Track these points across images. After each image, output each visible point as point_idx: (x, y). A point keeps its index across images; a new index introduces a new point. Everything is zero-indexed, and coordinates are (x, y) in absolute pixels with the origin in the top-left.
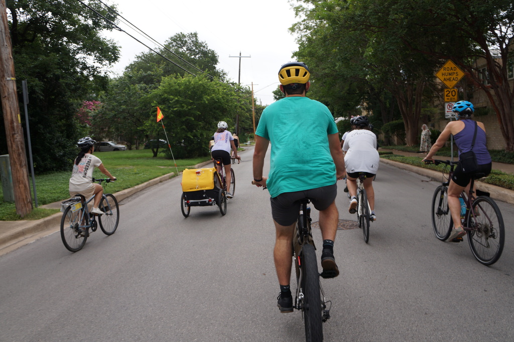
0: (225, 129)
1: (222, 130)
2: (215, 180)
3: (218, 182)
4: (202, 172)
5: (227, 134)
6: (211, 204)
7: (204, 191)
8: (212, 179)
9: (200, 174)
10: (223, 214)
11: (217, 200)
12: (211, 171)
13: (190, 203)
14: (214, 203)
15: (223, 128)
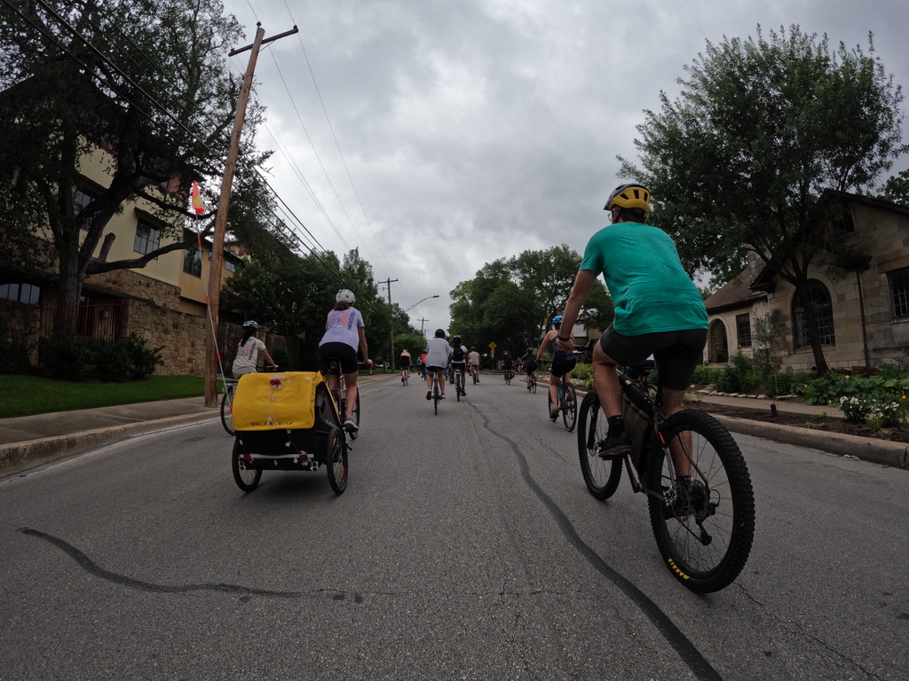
0: (350, 304)
1: (343, 306)
3: (327, 408)
4: (286, 381)
5: (353, 314)
6: (307, 468)
7: (289, 432)
8: (309, 400)
9: (280, 386)
10: (338, 492)
11: (322, 458)
12: (308, 378)
13: (251, 462)
14: (315, 465)
15: (347, 302)
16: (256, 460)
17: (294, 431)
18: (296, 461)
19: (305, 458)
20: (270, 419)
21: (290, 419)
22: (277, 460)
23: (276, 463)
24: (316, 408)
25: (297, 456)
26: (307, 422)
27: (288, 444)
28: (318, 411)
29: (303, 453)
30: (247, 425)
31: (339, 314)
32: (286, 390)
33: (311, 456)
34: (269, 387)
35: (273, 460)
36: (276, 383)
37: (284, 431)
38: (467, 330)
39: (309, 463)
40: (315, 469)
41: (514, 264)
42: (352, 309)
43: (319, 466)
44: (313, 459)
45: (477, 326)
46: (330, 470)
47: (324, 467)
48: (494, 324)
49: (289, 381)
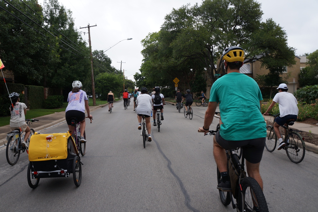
0: (80, 88)
1: (76, 90)
2: (69, 148)
3: (73, 149)
4: (53, 137)
5: (82, 94)
6: (64, 176)
7: (56, 161)
8: (65, 147)
9: (51, 140)
10: (77, 186)
11: (71, 170)
12: (64, 136)
13: (37, 175)
14: (67, 174)
15: (78, 88)
16: (40, 174)
17: (58, 160)
18: (59, 173)
19: (63, 172)
20: (47, 155)
21: (57, 155)
22: (50, 173)
23: (49, 175)
24: (68, 149)
25: (60, 171)
26: (64, 156)
27: (55, 166)
28: (69, 150)
29: (63, 170)
30: (36, 159)
31: (75, 95)
32: (54, 142)
33: (66, 171)
34: (46, 141)
35: (48, 173)
36: (49, 139)
37: (54, 160)
38: (156, 68)
39: (65, 174)
40: (67, 176)
41: (197, 11)
42: (81, 91)
43: (69, 174)
44: (67, 172)
45: (164, 64)
46: (74, 176)
47: (72, 174)
48: (178, 63)
49: (55, 138)
